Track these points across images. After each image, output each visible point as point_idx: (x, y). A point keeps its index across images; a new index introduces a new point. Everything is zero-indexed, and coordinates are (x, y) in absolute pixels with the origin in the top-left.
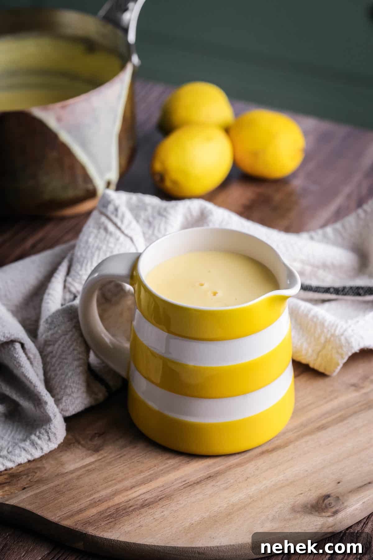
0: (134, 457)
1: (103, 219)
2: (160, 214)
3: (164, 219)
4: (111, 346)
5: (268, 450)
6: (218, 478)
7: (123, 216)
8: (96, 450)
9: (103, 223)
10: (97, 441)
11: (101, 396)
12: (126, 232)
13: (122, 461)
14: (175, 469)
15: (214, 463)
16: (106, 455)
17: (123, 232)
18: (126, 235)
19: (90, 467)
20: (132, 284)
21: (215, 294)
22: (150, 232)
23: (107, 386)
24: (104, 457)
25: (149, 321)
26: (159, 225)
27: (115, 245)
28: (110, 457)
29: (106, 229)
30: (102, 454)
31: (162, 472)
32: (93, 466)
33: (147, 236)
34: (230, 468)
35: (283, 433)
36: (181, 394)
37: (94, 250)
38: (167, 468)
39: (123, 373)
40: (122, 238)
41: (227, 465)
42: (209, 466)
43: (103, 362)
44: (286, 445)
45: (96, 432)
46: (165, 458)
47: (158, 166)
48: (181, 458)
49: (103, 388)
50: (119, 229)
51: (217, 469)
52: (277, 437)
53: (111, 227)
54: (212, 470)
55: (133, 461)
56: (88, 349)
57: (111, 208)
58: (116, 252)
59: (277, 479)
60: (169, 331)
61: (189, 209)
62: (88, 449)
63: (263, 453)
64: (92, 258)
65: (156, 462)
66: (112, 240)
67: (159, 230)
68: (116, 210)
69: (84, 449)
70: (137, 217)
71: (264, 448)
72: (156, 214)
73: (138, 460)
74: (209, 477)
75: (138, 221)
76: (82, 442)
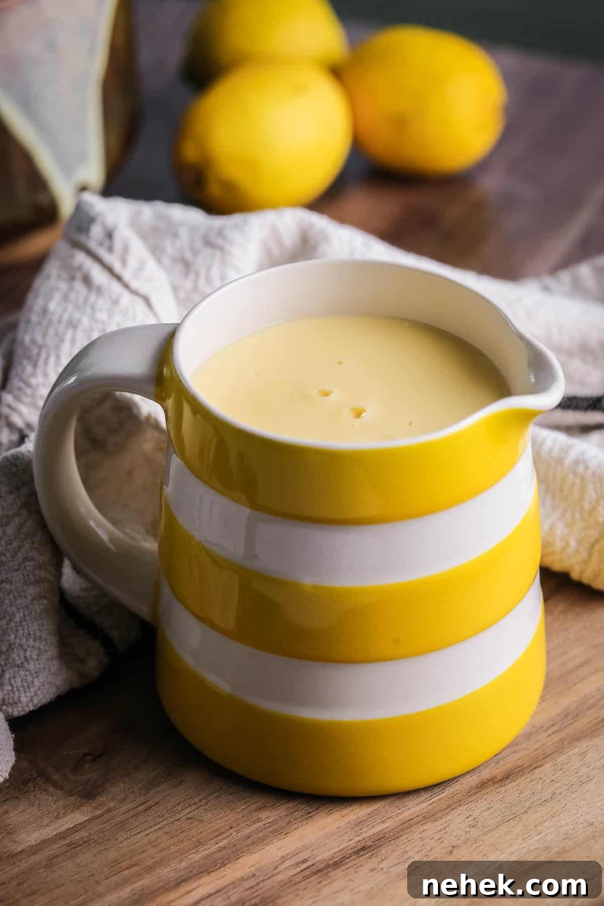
0: (179, 808)
1: (80, 258)
2: (208, 243)
3: (218, 254)
4: (112, 548)
5: (494, 777)
6: (383, 851)
7: (126, 249)
8: (89, 794)
9: (80, 268)
10: (90, 774)
11: (93, 665)
12: (134, 284)
13: (150, 818)
14: (279, 831)
15: (370, 815)
16: (112, 805)
17: (126, 286)
18: (135, 293)
19: (77, 837)
20: (159, 399)
21: (358, 414)
22: (188, 284)
23: (106, 642)
24: (108, 811)
25: (205, 482)
26: (209, 268)
27: (110, 314)
28: (124, 808)
29: (87, 280)
30: (102, 804)
31: (249, 841)
32: (83, 834)
33: (182, 294)
34: (408, 825)
35: (526, 736)
36: (291, 656)
37: (61, 328)
38: (258, 831)
39: (144, 610)
40: (126, 298)
41: (401, 817)
42: (359, 823)
43: (95, 586)
44: (535, 764)
45: (86, 751)
46: (253, 807)
47: (190, 152)
48: (290, 805)
49: (96, 647)
50: (119, 278)
51: (378, 828)
52: (513, 745)
53: (98, 275)
54: (368, 832)
55: (178, 816)
56: (57, 555)
57: (96, 231)
58: (112, 328)
59: (524, 848)
60: (255, 505)
61: (274, 230)
62: (70, 793)
63: (483, 785)
64: (58, 347)
65: (232, 817)
66: (102, 304)
67: (209, 280)
68: (110, 235)
69: (59, 793)
70: (156, 251)
71: (485, 774)
72: (198, 244)
73: (189, 816)
74: (362, 850)
75: (159, 260)
76: (56, 777)
